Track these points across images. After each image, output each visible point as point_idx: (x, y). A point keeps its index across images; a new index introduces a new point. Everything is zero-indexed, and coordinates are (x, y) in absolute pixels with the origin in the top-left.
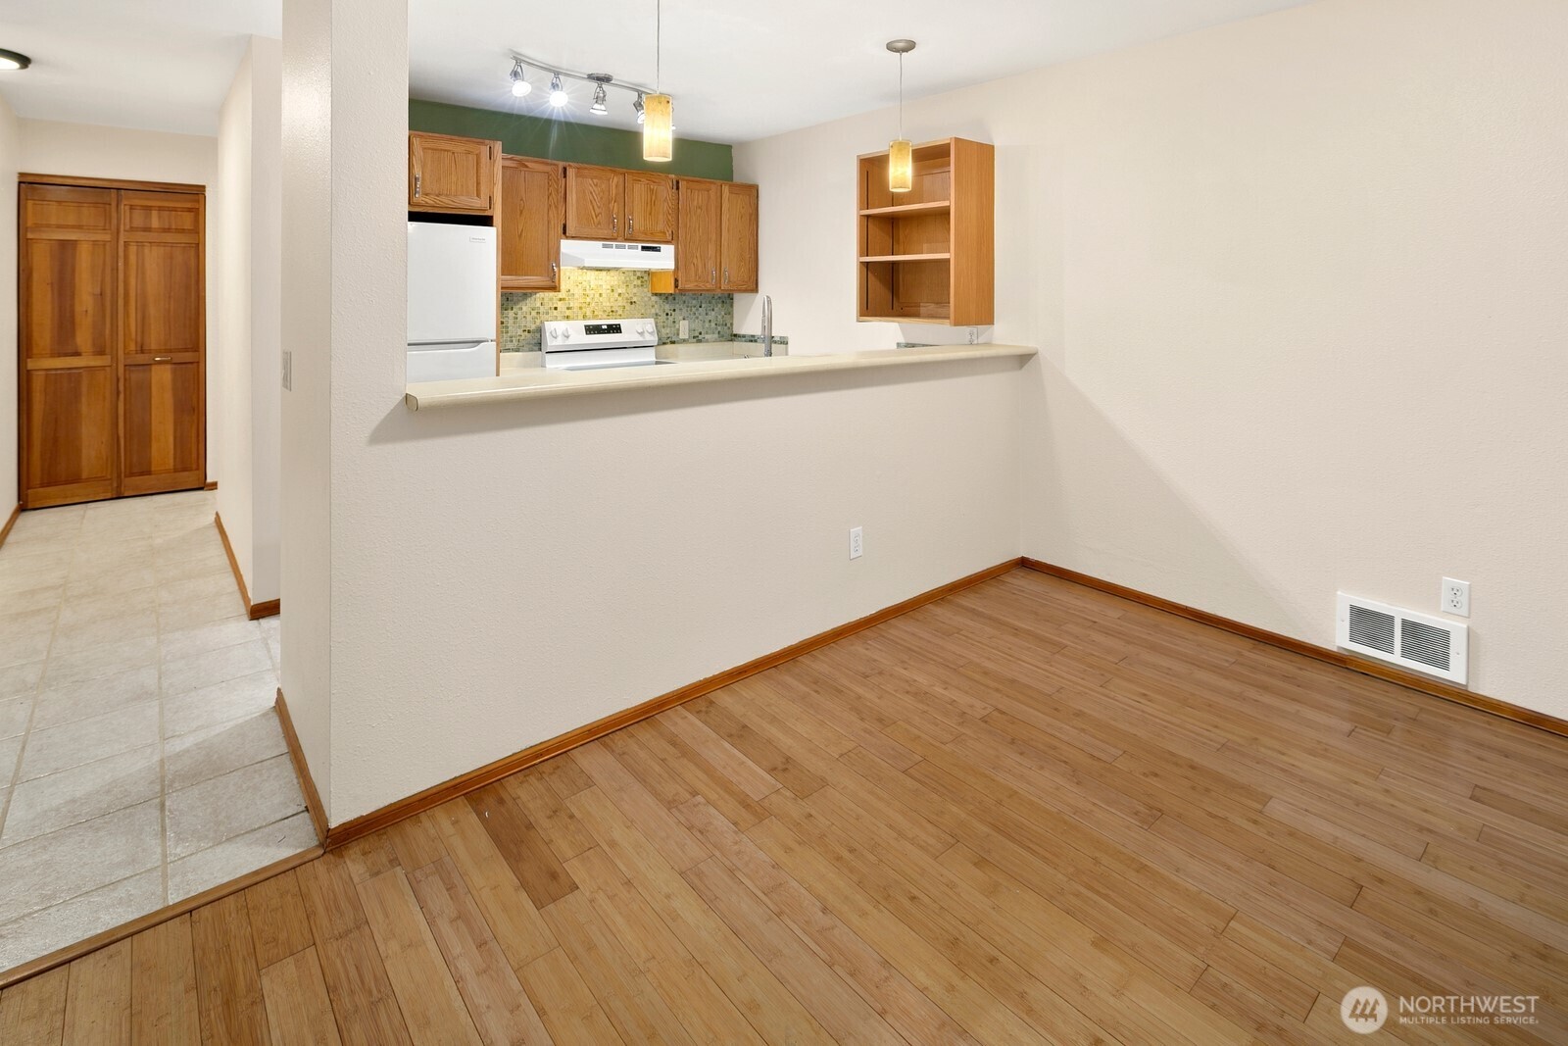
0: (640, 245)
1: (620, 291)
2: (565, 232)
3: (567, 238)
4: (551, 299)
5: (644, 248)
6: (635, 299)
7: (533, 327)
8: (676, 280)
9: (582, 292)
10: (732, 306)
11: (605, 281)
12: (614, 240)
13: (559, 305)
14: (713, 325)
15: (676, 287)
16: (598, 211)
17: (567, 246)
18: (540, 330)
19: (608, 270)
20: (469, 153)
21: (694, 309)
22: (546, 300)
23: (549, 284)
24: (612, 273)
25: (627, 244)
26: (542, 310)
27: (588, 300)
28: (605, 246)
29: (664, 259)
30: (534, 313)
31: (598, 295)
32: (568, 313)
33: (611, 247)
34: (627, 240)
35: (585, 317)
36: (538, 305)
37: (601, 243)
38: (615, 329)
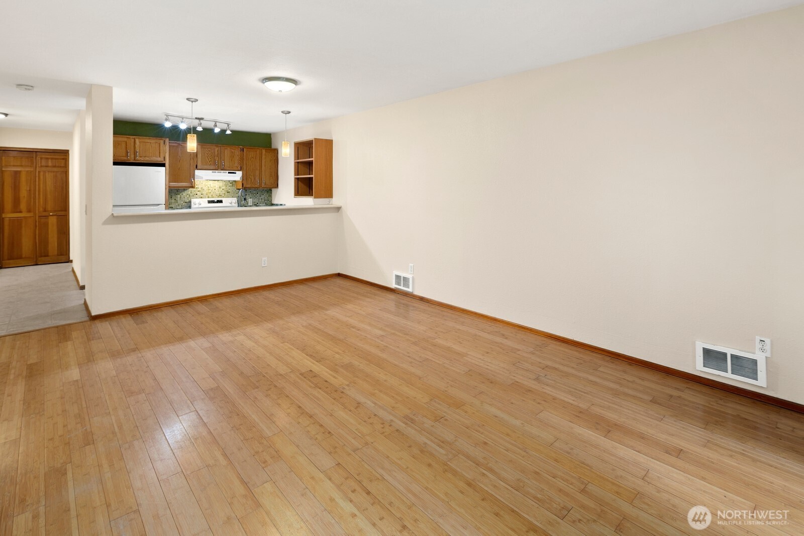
0: (227, 172)
1: (223, 188)
2: (197, 168)
3: (198, 169)
4: (195, 191)
5: (229, 173)
6: (229, 191)
7: (187, 201)
8: (243, 184)
9: (207, 188)
10: (271, 193)
11: (217, 184)
12: (217, 170)
13: (198, 193)
14: (263, 200)
15: (243, 186)
16: (210, 160)
17: (197, 172)
18: (190, 202)
19: (218, 180)
20: (156, 143)
21: (255, 195)
22: (193, 191)
23: (191, 185)
24: (220, 182)
25: (222, 171)
26: (191, 195)
27: (210, 191)
28: (213, 172)
29: (238, 176)
30: (188, 196)
31: (214, 190)
32: (202, 196)
33: (216, 172)
34: (222, 170)
35: (208, 197)
36: (190, 193)
37: (212, 171)
38: (221, 202)
